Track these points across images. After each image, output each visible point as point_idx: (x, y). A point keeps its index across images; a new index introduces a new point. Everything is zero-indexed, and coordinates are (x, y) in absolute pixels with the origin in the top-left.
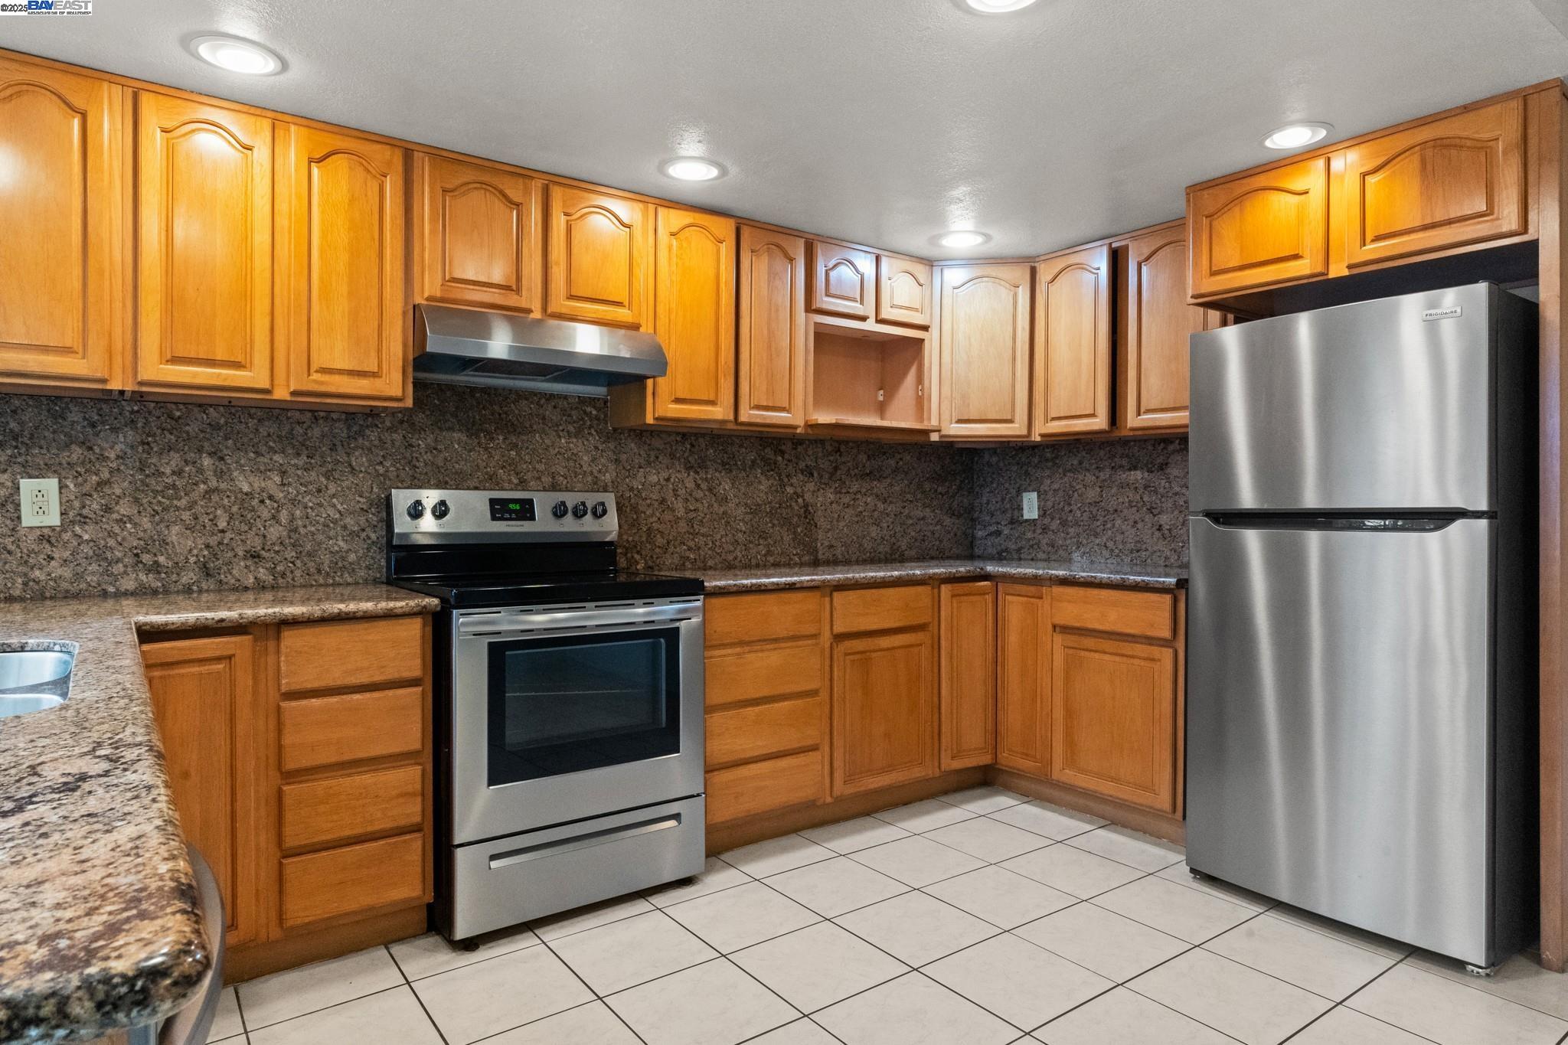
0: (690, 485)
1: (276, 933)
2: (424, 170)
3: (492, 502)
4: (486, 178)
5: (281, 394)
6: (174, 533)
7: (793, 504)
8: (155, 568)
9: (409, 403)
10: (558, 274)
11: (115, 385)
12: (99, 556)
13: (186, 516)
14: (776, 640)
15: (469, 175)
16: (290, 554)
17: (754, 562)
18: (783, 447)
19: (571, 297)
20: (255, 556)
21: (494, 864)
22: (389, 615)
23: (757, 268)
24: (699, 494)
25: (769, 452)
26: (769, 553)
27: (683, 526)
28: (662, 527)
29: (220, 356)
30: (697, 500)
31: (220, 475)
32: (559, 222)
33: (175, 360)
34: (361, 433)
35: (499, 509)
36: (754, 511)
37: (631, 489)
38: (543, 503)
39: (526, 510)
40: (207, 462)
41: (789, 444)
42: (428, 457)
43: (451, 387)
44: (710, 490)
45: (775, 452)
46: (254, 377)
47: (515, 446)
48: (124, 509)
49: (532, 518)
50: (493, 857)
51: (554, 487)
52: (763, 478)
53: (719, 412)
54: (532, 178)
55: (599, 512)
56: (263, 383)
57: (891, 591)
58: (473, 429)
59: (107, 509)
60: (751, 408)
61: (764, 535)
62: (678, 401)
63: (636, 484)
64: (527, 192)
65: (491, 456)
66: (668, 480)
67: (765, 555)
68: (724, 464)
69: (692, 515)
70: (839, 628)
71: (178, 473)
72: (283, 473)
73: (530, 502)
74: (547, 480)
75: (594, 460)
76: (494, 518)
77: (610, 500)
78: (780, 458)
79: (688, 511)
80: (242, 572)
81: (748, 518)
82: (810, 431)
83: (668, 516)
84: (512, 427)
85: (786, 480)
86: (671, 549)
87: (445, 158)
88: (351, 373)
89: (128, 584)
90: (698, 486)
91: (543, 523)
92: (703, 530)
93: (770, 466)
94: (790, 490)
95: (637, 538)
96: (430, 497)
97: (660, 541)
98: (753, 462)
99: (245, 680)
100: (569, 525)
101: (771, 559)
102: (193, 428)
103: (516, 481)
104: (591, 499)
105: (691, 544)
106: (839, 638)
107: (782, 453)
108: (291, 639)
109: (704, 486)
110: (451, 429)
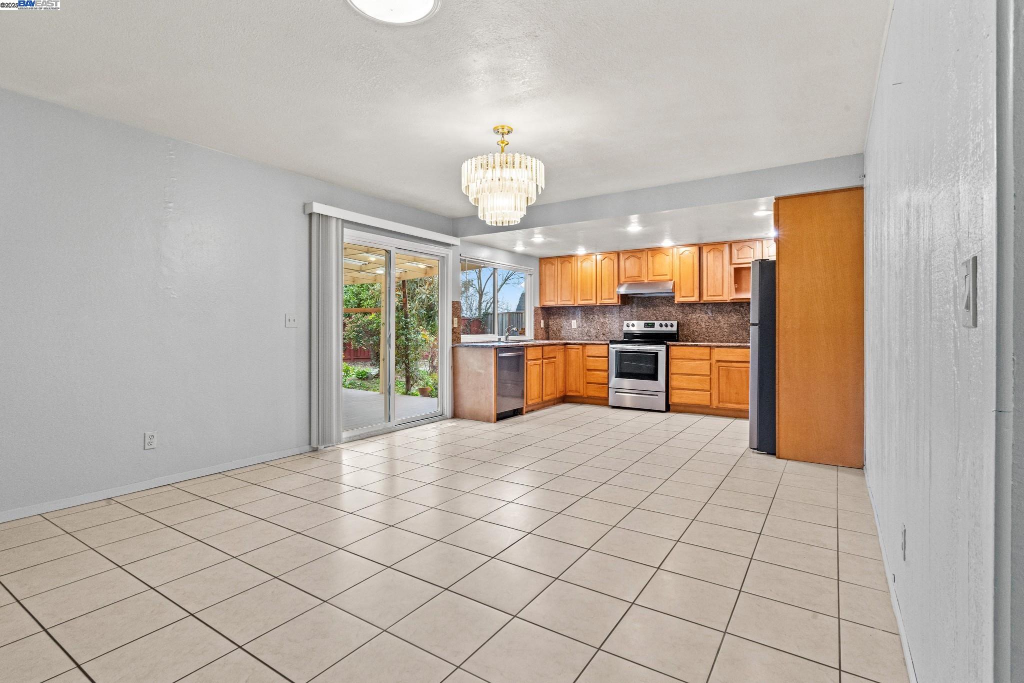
0: (707, 318)
1: (586, 396)
2: (621, 255)
3: (645, 323)
4: (633, 254)
5: (598, 304)
6: (592, 330)
7: (748, 323)
8: (589, 336)
9: (620, 304)
10: (650, 271)
11: (575, 305)
12: (581, 333)
13: (593, 326)
14: (694, 359)
15: (630, 254)
16: (609, 334)
17: (731, 341)
18: (743, 305)
19: (654, 276)
20: (604, 334)
21: (617, 394)
22: (601, 344)
23: (709, 258)
24: (710, 321)
25: (737, 307)
26: (737, 339)
27: (704, 330)
28: (697, 330)
29: (589, 299)
30: (709, 322)
31: (599, 319)
32: (650, 258)
33: (583, 300)
34: (622, 309)
35: (646, 325)
36: (731, 325)
37: (687, 320)
38: (657, 323)
39: (653, 325)
40: (596, 316)
41: (746, 304)
42: (635, 314)
43: (640, 297)
44: (714, 319)
45: (740, 307)
46: (593, 302)
47: (655, 310)
48: (585, 325)
49: (654, 327)
50: (616, 392)
51: (665, 320)
52: (735, 316)
53: (695, 299)
54: (643, 251)
55: (672, 326)
56: (595, 303)
57: (739, 350)
58: (645, 307)
59: (583, 325)
60: (708, 296)
61: (735, 333)
62: (683, 297)
63: (689, 318)
64: (643, 255)
65: (649, 313)
66: (699, 317)
67: (736, 339)
68: (719, 312)
69: (707, 327)
70: (717, 359)
71: (592, 319)
72: (608, 318)
73: (654, 323)
74: (663, 318)
75: (676, 312)
76: (645, 327)
77: (675, 323)
78: (742, 309)
79: (706, 325)
80: (601, 337)
81: (728, 328)
82: (732, 301)
83: (699, 327)
84: (654, 306)
85: (744, 316)
86: (700, 336)
87: (625, 252)
88: (609, 299)
89: (585, 339)
90: (709, 318)
91: (657, 328)
92: (711, 331)
93: (737, 311)
94: (745, 319)
95: (689, 333)
96: (631, 323)
97: (696, 334)
98: (731, 311)
99: (581, 353)
100: (664, 329)
101: (738, 341)
102: (595, 310)
103: (655, 318)
104: (669, 323)
105: (707, 335)
106: (718, 361)
107: (743, 307)
108: (588, 347)
109: (712, 318)
110: (640, 307)
